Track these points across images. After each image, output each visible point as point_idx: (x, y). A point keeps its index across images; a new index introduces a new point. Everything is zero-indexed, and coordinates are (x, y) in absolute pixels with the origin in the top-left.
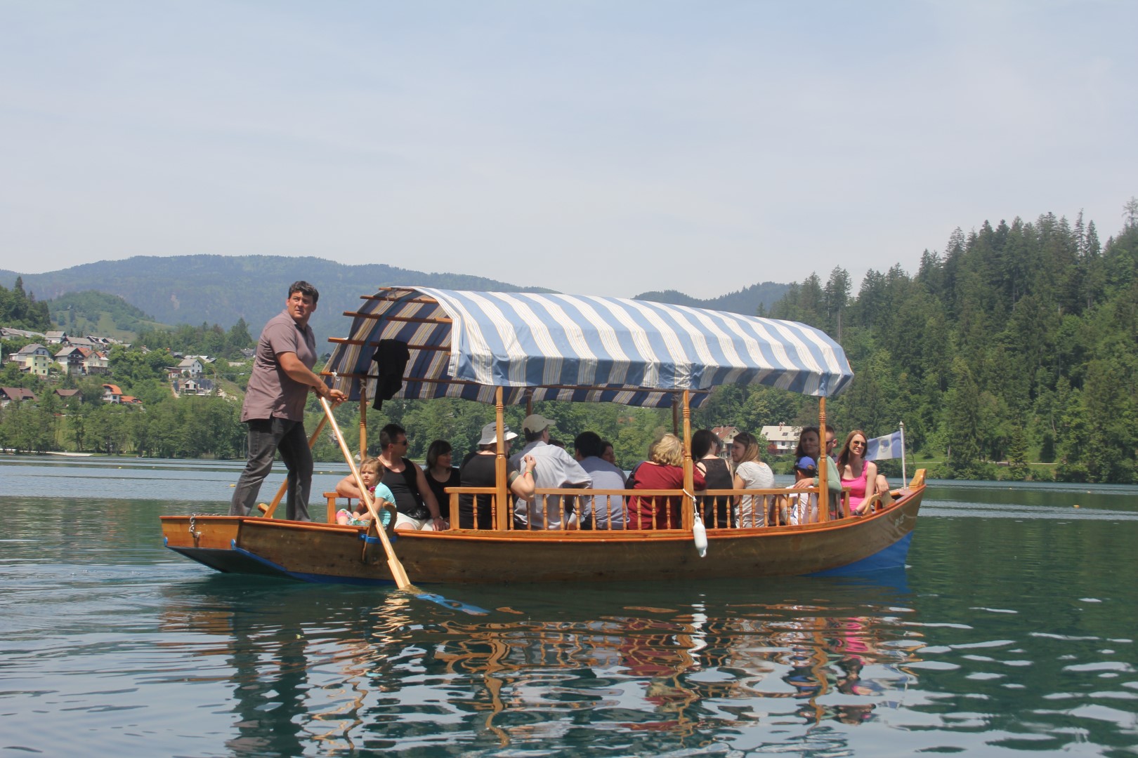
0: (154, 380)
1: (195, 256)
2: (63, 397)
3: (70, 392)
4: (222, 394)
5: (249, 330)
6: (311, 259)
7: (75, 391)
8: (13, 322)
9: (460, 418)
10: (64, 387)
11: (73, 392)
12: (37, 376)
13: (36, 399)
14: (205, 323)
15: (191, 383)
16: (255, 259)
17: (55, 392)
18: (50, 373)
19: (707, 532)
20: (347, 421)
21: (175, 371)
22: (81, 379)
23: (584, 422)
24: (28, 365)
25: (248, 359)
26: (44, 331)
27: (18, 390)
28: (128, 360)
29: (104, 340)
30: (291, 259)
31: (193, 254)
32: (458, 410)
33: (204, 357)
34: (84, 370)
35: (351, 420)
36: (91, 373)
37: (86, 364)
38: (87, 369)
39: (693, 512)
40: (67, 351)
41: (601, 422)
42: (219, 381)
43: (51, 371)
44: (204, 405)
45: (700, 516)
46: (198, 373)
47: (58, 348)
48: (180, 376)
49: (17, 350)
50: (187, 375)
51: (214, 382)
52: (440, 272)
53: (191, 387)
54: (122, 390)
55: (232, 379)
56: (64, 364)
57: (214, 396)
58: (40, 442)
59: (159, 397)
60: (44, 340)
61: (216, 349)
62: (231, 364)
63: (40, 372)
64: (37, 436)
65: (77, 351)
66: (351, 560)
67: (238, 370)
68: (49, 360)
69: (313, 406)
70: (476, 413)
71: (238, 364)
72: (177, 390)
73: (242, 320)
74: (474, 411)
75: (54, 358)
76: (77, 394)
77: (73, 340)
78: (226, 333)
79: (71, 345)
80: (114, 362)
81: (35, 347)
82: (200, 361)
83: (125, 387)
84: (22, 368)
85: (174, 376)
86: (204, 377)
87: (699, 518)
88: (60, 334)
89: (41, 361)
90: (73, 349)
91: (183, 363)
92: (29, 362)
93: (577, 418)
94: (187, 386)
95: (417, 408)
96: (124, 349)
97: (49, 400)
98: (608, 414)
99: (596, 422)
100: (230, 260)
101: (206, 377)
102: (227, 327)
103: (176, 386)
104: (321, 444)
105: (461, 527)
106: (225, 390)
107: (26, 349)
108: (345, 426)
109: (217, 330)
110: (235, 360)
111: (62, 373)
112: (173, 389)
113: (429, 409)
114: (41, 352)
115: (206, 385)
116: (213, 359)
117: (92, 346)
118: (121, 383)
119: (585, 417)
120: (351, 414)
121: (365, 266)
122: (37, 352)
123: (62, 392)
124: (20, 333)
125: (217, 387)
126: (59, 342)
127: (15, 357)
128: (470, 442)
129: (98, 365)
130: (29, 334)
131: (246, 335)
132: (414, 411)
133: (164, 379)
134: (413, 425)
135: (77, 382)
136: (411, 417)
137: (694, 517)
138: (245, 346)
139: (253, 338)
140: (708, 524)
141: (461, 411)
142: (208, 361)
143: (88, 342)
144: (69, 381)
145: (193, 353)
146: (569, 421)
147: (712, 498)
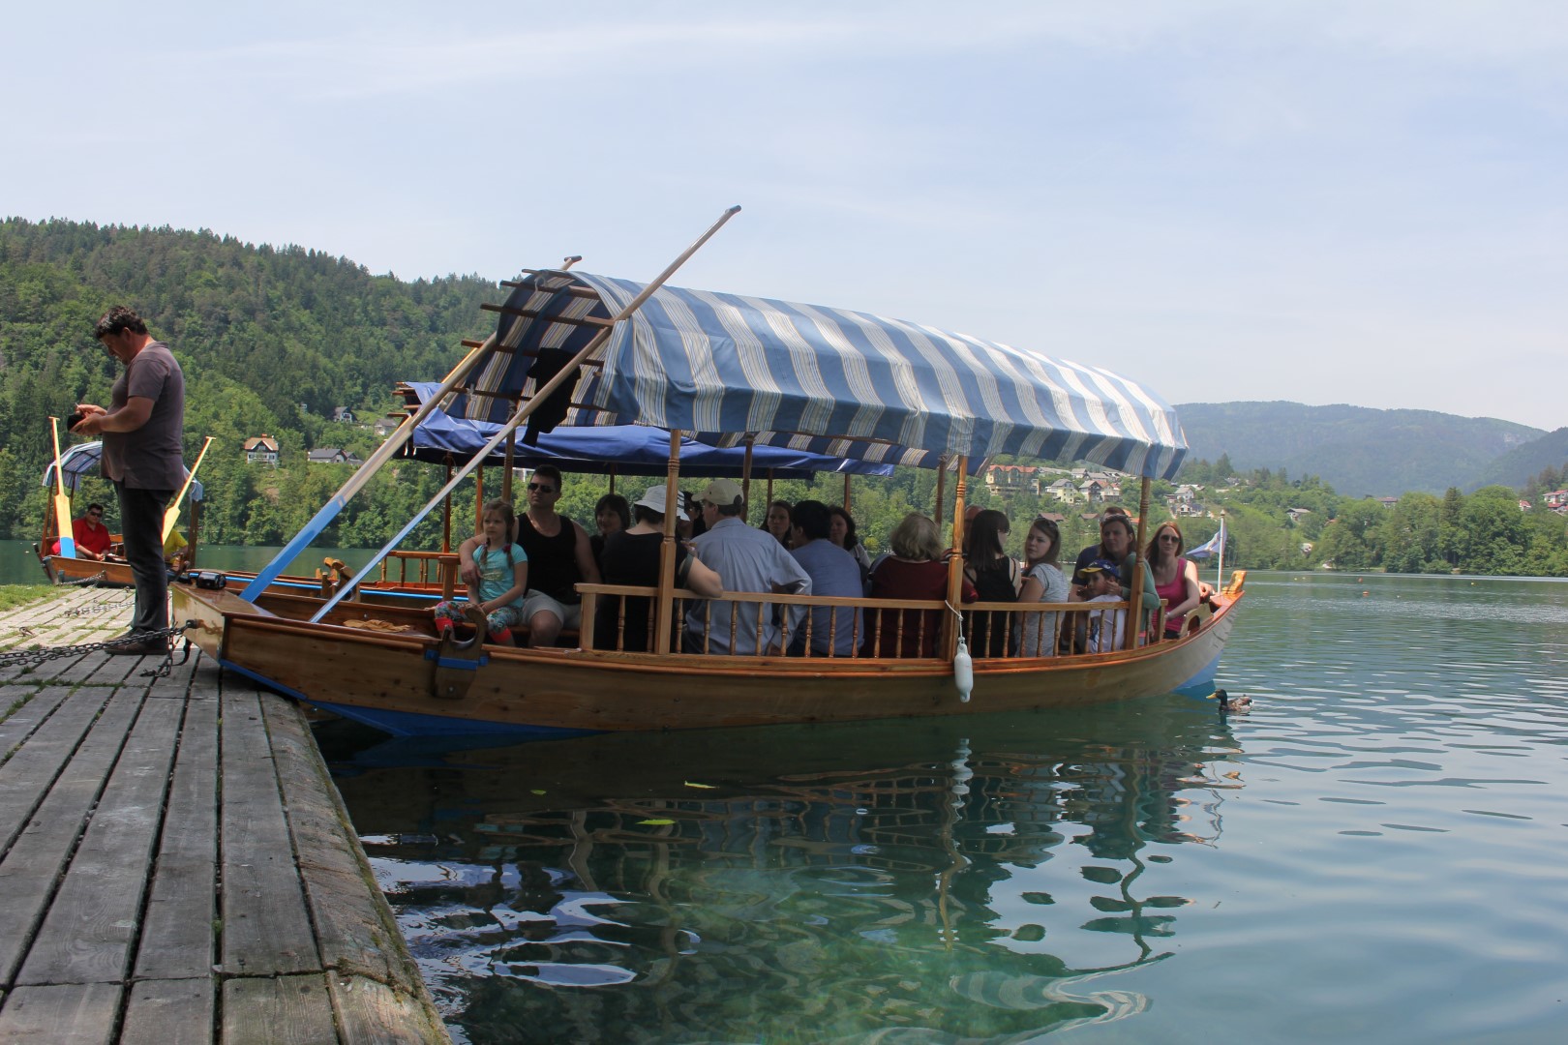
0: (1156, 504)
1: (1186, 405)
2: (1085, 520)
3: (1091, 516)
4: (1211, 515)
5: (1231, 462)
6: (1282, 402)
7: (1094, 515)
8: (1047, 463)
9: (1415, 532)
10: (1086, 512)
11: (1093, 516)
12: (1066, 504)
13: (1065, 521)
14: (1195, 459)
15: (1185, 507)
16: (1235, 405)
17: (1080, 516)
18: (1075, 502)
19: (973, 664)
20: (1316, 536)
21: (1172, 498)
22: (1099, 505)
23: (1533, 535)
24: (1059, 495)
25: (1232, 486)
26: (1070, 469)
27: (1051, 514)
28: (1135, 490)
29: (1116, 475)
30: (1264, 403)
31: (1184, 403)
32: (1413, 526)
33: (1195, 486)
34: (1101, 499)
35: (1319, 535)
36: (1107, 500)
37: (1103, 494)
38: (1104, 498)
39: (956, 634)
40: (1088, 483)
41: (1550, 535)
42: (1208, 505)
43: (1076, 499)
44: (1196, 524)
45: (966, 643)
46: (1191, 499)
47: (1081, 481)
48: (1176, 502)
49: (1050, 484)
50: (1182, 500)
51: (1204, 505)
52: (1395, 408)
53: (1185, 510)
54: (1131, 513)
55: (1219, 503)
56: (1086, 494)
57: (1204, 516)
58: (1069, 555)
59: (1159, 519)
60: (1070, 476)
61: (1205, 479)
62: (1218, 491)
63: (1068, 501)
64: (1067, 550)
65: (1095, 484)
66: (413, 689)
67: (1223, 495)
68: (1075, 491)
69: (1287, 523)
70: (1430, 528)
71: (1223, 491)
72: (1174, 512)
73: (1225, 454)
74: (1428, 526)
75: (1079, 489)
76: (1096, 517)
77: (1092, 475)
78: (1212, 466)
79: (1091, 479)
80: (1124, 492)
81: (1064, 481)
82: (1192, 489)
83: (1133, 511)
84: (1054, 497)
85: (1171, 501)
86: (1195, 502)
87: (964, 645)
88: (1083, 471)
89: (1068, 492)
90: (1093, 482)
91: (1179, 491)
92: (1060, 493)
93: (1526, 531)
94: (1182, 509)
95: (1376, 524)
96: (1131, 481)
97: (1075, 522)
98: (1556, 527)
99: (1544, 534)
100: (1215, 406)
101: (1198, 502)
102: (1213, 461)
103: (1174, 510)
104: (1294, 556)
105: (596, 646)
106: (1213, 512)
107: (1057, 483)
108: (1315, 540)
109: (1205, 463)
110: (1220, 487)
111: (1085, 501)
112: (1171, 512)
113: (1386, 526)
114: (1068, 484)
115: (1197, 508)
116: (1202, 487)
117: (1107, 480)
118: (1130, 508)
119: (1533, 530)
120: (1318, 530)
121: (1328, 406)
122: (1065, 485)
123: (1085, 516)
124: (1053, 470)
125: (1207, 509)
126: (1082, 476)
127: (1049, 489)
128: (1425, 552)
129: (1111, 494)
130: (1059, 471)
131: (1229, 467)
132: (1374, 527)
133: (1164, 504)
134: (1375, 539)
135: (1096, 508)
136: (1372, 532)
137: (958, 642)
138: (1229, 476)
139: (1234, 469)
140: (975, 652)
141: (1417, 526)
142: (1199, 489)
143: (1104, 476)
144: (1090, 507)
145: (1186, 483)
146: (1518, 534)
147: (985, 613)
